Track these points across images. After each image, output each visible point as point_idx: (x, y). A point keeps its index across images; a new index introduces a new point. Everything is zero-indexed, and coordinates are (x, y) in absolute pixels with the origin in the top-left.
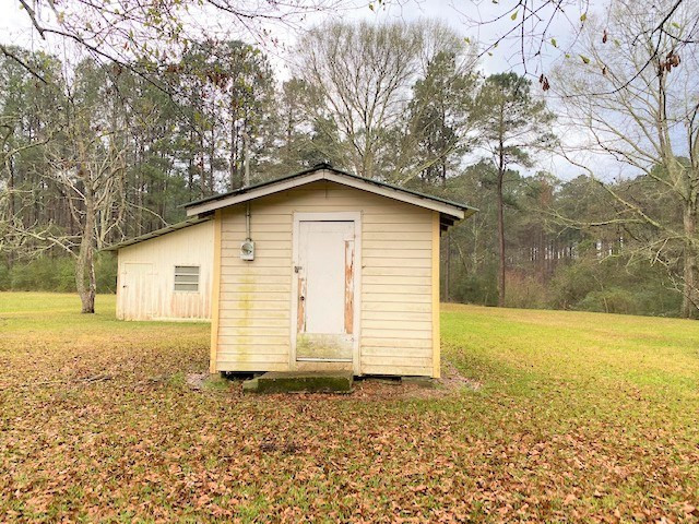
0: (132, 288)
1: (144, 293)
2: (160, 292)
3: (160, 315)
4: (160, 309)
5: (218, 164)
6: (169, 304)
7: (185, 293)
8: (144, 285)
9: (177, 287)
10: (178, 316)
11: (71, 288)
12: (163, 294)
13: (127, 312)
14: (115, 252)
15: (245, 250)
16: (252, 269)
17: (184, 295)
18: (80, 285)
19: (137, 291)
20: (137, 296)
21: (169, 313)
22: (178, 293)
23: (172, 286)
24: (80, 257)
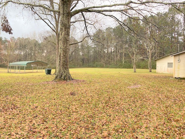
0: (159, 67)
2: (165, 68)
3: (165, 72)
5: (180, 35)
6: (167, 70)
7: (170, 68)
8: (161, 66)
11: (147, 68)
13: (158, 71)
14: (156, 61)
15: (178, 61)
16: (180, 63)
18: (149, 67)
19: (160, 68)
20: (160, 69)
21: (167, 72)
22: (168, 68)
23: (167, 67)
24: (149, 62)
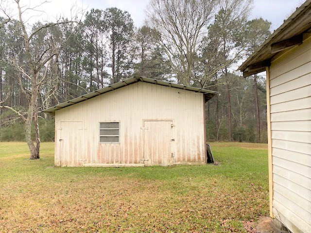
0: (66, 142)
1: (76, 145)
2: (89, 143)
3: (89, 162)
4: (89, 156)
6: (96, 153)
7: (108, 144)
8: (76, 138)
9: (103, 139)
10: (103, 162)
12: (91, 145)
13: (63, 159)
17: (108, 146)
19: (71, 144)
20: (71, 147)
21: (96, 160)
22: (103, 144)
23: (98, 139)
24: (28, 119)
